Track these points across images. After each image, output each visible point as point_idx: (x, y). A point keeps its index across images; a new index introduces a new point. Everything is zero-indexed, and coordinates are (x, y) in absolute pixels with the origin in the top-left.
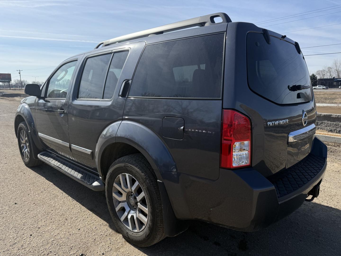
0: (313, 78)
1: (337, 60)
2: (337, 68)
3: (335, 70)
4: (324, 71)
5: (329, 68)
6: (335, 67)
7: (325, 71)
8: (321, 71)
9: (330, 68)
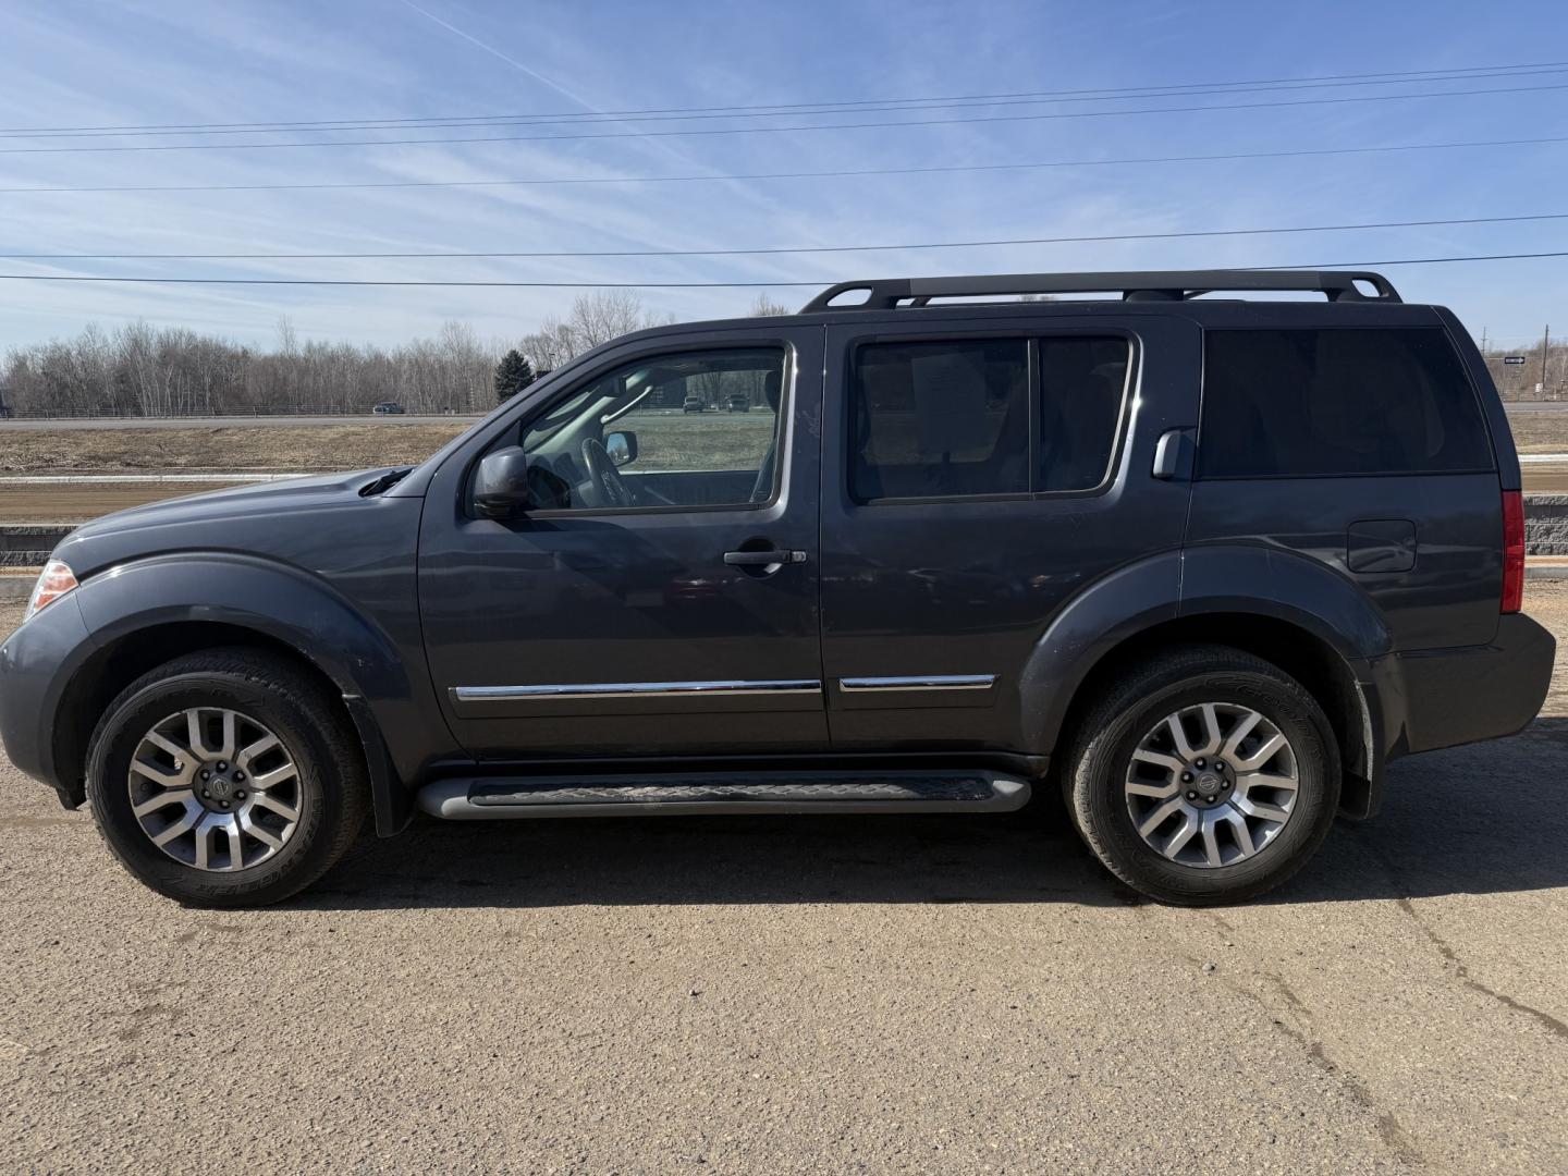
0: (518, 369)
1: (587, 302)
2: (591, 333)
3: (585, 337)
4: (547, 339)
5: (564, 330)
6: (584, 326)
7: (551, 340)
8: (538, 340)
9: (567, 329)
